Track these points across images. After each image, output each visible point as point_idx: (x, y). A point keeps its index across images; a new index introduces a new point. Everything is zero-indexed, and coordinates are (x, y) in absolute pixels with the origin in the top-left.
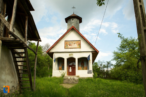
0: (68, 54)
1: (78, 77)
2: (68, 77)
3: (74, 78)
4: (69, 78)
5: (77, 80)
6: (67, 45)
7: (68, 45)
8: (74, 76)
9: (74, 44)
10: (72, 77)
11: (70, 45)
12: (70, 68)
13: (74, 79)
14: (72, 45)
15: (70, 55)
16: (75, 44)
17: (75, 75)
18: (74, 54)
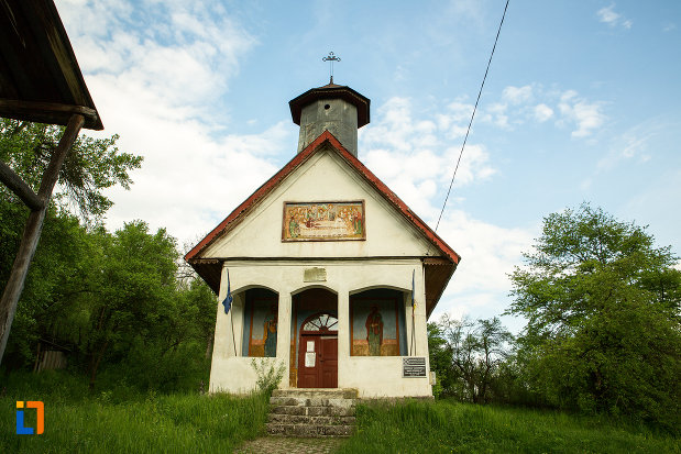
0: (300, 268)
1: (350, 394)
2: (293, 396)
3: (331, 401)
4: (302, 400)
5: (343, 413)
6: (297, 225)
7: (302, 226)
8: (327, 393)
9: (333, 219)
10: (318, 396)
11: (308, 226)
12: (311, 345)
13: (328, 409)
14: (323, 224)
15: (307, 273)
16: (338, 219)
17: (335, 385)
18: (330, 268)
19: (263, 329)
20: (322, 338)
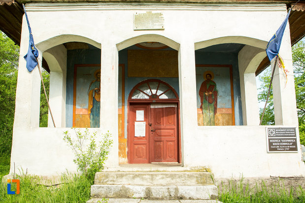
19: (87, 97)
20: (152, 107)
